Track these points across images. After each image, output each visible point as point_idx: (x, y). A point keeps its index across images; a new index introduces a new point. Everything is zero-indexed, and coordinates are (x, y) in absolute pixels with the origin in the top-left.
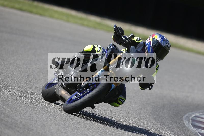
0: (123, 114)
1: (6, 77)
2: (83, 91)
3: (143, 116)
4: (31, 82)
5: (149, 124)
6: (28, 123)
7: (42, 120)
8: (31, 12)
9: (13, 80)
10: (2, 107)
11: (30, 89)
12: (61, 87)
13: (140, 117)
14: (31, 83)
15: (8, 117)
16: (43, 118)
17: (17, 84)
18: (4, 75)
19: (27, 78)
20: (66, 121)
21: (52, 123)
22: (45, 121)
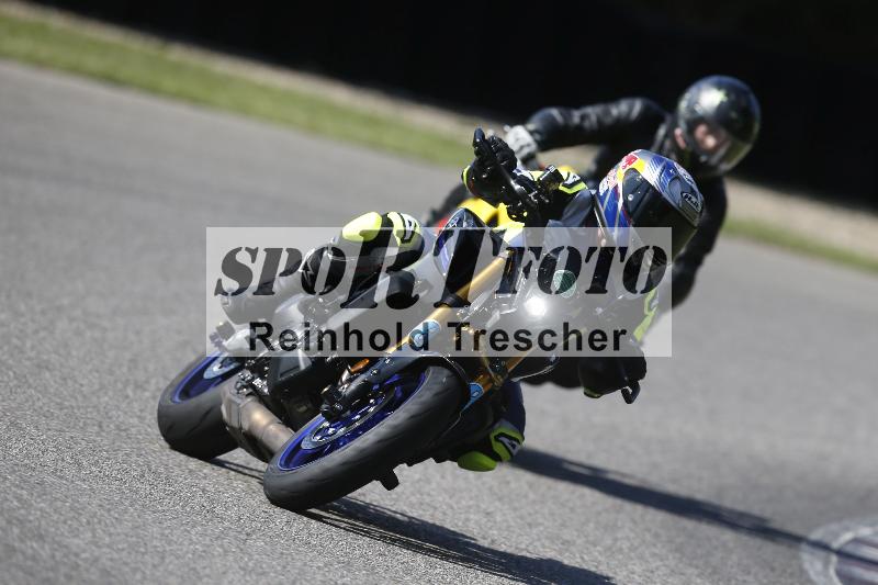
0: (542, 528)
1: (39, 366)
2: (348, 413)
3: (628, 538)
4: (145, 390)
5: (652, 572)
6: (126, 564)
7: (187, 552)
8: (153, 90)
9: (65, 379)
10: (14, 492)
11: (139, 417)
12: (248, 395)
13: (616, 540)
14: (147, 394)
15: (41, 538)
16: (191, 543)
17: (84, 396)
18: (29, 359)
19: (130, 369)
20: (290, 554)
21: (228, 564)
22: (200, 556)
